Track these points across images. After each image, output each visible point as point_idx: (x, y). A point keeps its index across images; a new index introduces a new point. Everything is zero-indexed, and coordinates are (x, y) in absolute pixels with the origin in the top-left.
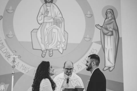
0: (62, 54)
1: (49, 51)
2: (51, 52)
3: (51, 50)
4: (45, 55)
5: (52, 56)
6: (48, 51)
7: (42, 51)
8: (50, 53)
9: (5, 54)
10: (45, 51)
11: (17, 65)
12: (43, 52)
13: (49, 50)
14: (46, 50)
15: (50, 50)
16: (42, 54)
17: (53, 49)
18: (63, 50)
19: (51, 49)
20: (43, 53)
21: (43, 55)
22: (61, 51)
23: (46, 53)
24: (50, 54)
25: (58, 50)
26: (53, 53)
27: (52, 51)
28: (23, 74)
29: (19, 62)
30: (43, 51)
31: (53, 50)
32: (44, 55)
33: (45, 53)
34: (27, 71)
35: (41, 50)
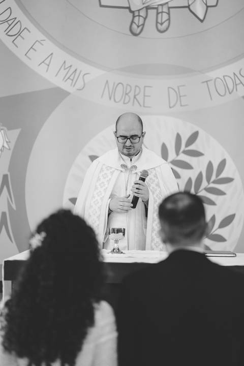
0: (202, 21)
1: (158, 13)
2: (165, 16)
3: (165, 9)
4: (143, 25)
5: (167, 29)
6: (152, 13)
7: (133, 12)
8: (159, 21)
9: (6, 25)
10: (143, 13)
11: (47, 62)
12: (134, 17)
13: (157, 8)
14: (148, 8)
15: (160, 10)
16: (133, 22)
17: (170, 5)
18: (208, 7)
19: (162, 5)
20: (136, 19)
21: (134, 26)
22: (200, 11)
23: (145, 19)
24: (162, 24)
25: (188, 7)
26: (169, 19)
27: (169, 14)
28: (67, 94)
29: (52, 54)
30: (136, 14)
31: (169, 8)
32: (138, 27)
33: (142, 19)
34: (80, 84)
35: (129, 8)
